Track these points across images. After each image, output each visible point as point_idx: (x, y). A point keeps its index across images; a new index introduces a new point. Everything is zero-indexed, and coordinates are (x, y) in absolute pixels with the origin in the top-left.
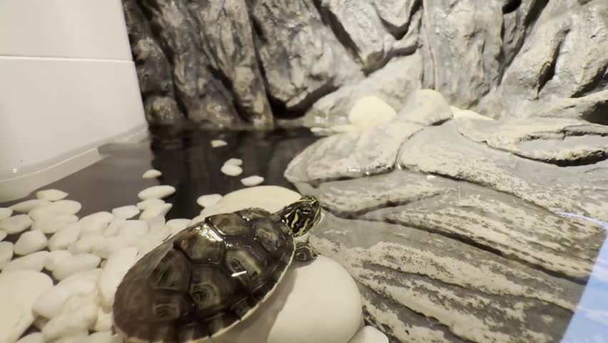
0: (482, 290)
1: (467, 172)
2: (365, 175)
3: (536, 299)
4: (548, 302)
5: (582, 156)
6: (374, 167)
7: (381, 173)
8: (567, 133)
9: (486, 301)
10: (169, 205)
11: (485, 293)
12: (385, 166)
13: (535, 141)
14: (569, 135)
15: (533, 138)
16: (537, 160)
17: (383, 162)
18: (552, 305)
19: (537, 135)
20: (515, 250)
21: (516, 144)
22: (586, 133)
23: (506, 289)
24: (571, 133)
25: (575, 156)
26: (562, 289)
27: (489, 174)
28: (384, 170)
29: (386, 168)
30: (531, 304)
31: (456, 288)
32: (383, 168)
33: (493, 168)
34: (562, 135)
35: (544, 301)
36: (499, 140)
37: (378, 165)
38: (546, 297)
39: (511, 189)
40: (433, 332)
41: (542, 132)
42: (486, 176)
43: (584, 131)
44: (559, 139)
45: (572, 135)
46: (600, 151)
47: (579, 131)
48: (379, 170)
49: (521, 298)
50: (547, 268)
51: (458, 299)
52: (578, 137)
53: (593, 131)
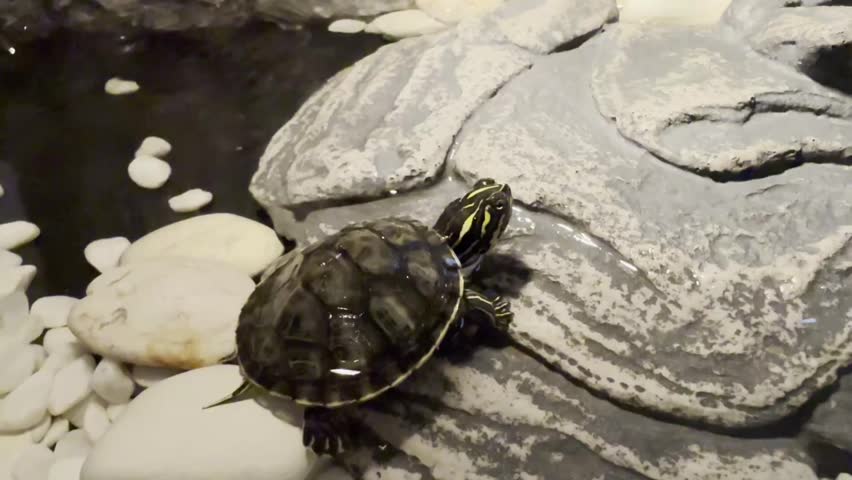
0: (494, 418)
1: (552, 196)
2: (385, 195)
3: (555, 430)
4: (567, 435)
5: (754, 163)
6: (401, 179)
7: (414, 189)
8: (758, 107)
9: (491, 433)
10: (30, 269)
11: (496, 423)
12: (421, 174)
13: (695, 125)
14: (762, 111)
15: (693, 118)
16: (684, 168)
17: (418, 166)
18: (571, 438)
19: (701, 113)
20: (562, 356)
21: (659, 132)
22: (791, 108)
23: (523, 418)
24: (764, 107)
25: (741, 165)
26: (594, 417)
27: (584, 203)
28: (419, 183)
29: (423, 179)
30: (546, 438)
31: (462, 415)
32: (417, 179)
33: (598, 190)
34: (746, 112)
35: (563, 433)
36: (633, 123)
37: (408, 173)
38: (569, 427)
39: (608, 234)
40: (409, 474)
41: (711, 107)
42: (580, 205)
43: (788, 103)
44: (737, 122)
45: (767, 110)
46: (792, 151)
47: (779, 104)
48: (411, 184)
49: (537, 429)
50: (590, 385)
51: (457, 431)
52: (776, 115)
53: (802, 104)
